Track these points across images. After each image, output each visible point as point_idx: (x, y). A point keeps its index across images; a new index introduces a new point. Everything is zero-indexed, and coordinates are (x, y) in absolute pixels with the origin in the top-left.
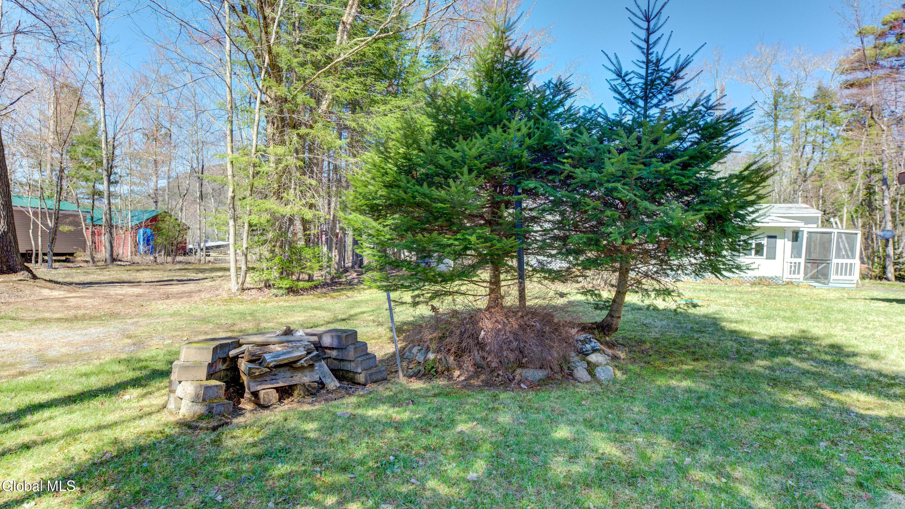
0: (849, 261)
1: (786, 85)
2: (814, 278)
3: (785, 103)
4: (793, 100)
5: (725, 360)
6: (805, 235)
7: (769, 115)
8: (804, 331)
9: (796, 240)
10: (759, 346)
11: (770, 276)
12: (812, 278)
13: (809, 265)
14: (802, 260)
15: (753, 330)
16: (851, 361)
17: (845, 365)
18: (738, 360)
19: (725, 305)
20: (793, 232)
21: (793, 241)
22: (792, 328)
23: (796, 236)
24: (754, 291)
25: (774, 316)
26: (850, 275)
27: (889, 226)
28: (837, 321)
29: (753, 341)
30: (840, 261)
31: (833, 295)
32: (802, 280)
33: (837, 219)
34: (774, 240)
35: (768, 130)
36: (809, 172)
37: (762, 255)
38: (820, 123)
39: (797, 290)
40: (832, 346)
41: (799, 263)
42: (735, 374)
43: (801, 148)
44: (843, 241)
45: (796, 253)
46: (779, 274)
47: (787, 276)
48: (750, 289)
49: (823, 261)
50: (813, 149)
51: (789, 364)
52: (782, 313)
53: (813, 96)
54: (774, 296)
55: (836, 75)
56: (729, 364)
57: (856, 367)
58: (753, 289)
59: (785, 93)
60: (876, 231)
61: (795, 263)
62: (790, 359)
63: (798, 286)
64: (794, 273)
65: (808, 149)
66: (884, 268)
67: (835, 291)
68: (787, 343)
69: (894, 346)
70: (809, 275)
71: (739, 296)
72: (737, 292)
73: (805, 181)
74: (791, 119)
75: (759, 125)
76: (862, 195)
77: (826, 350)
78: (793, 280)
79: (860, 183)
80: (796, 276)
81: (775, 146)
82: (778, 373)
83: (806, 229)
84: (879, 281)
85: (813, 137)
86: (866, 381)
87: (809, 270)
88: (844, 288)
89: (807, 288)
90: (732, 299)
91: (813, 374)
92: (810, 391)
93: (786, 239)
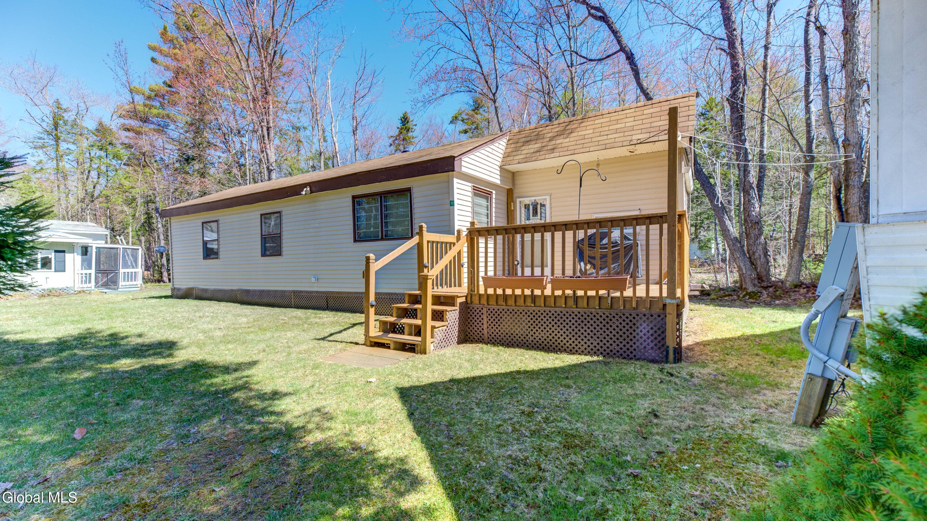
0: (134, 270)
1: (65, 111)
2: (106, 285)
3: (66, 127)
4: (75, 127)
5: (11, 366)
6: (94, 250)
7: (49, 134)
8: (89, 329)
9: (86, 254)
10: (47, 348)
11: (60, 287)
12: (102, 285)
13: (100, 275)
14: (93, 271)
15: (41, 336)
16: (123, 342)
17: (120, 345)
18: (27, 363)
19: (7, 319)
20: (82, 247)
21: (82, 255)
22: (78, 328)
23: (85, 250)
24: (42, 303)
25: (62, 321)
26: (135, 280)
27: (163, 243)
28: (117, 317)
29: (41, 345)
30: (126, 270)
31: (121, 298)
32: (93, 288)
33: (122, 237)
34: (63, 254)
35: (49, 148)
36: (96, 194)
37: (50, 268)
38: (103, 154)
39: (88, 297)
40: (112, 335)
41: (90, 274)
42: (22, 374)
43: (87, 172)
44: (128, 255)
45: (87, 264)
46: (70, 285)
47: (78, 286)
48: (38, 302)
49: (111, 271)
50: (99, 174)
51: (75, 355)
52: (69, 318)
53: (95, 128)
54: (65, 305)
55: (115, 117)
56: (15, 368)
57: (127, 345)
58: (41, 301)
59: (66, 118)
60: (155, 247)
61: (86, 274)
62: (76, 351)
63: (90, 293)
64: (86, 282)
65: (94, 174)
66: (161, 273)
67: (122, 294)
68: (74, 340)
69: (154, 327)
70: (100, 283)
71: (25, 310)
72: (21, 305)
73: (92, 201)
74: (73, 143)
75: (37, 140)
76: (143, 218)
77: (107, 338)
78: (85, 289)
79: (141, 209)
80: (89, 285)
81: (58, 165)
82: (65, 363)
83: (95, 245)
84: (158, 284)
85: (97, 165)
86: (132, 352)
87: (100, 279)
88: (130, 292)
89: (98, 295)
90: (16, 313)
91: (95, 356)
92: (90, 368)
93: (75, 254)
